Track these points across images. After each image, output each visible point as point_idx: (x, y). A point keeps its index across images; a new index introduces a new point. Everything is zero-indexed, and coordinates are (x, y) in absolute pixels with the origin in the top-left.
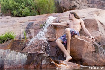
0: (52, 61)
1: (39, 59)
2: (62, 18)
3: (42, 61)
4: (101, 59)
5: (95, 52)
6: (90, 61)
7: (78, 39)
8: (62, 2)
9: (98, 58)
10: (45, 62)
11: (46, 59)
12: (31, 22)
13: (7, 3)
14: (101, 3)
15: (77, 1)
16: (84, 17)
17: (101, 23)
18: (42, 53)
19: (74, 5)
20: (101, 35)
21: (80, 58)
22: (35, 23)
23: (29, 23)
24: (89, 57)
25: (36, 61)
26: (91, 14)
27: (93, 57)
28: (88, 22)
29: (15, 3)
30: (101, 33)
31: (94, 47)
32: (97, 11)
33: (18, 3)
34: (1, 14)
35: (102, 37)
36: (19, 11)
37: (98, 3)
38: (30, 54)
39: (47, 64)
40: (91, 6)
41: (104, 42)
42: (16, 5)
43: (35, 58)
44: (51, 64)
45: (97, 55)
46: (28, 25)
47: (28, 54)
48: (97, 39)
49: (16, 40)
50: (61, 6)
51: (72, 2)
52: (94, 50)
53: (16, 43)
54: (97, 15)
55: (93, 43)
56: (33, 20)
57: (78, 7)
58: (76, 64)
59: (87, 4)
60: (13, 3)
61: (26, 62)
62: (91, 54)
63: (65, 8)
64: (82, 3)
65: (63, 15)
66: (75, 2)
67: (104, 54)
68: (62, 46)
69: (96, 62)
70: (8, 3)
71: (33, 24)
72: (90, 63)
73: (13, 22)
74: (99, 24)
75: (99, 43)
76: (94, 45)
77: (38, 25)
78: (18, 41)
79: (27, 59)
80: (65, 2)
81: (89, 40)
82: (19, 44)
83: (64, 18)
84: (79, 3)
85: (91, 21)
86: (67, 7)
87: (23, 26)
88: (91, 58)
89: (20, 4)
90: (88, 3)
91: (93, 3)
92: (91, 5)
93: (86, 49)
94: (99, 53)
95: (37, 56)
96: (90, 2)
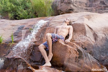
0: (29, 67)
1: (15, 64)
2: (53, 22)
3: (18, 66)
4: (86, 65)
5: (79, 58)
6: (73, 67)
7: (62, 44)
8: (59, 6)
9: (82, 64)
10: (21, 67)
11: (22, 64)
12: (22, 25)
13: (5, 5)
14: (99, 6)
15: (75, 4)
16: (74, 22)
17: (90, 28)
18: (18, 58)
19: (71, 8)
20: (87, 40)
21: (61, 64)
22: (26, 26)
23: (19, 26)
24: (72, 63)
25: (12, 66)
26: (82, 19)
27: (76, 63)
28: (76, 26)
29: (13, 5)
30: (88, 38)
31: (78, 52)
32: (88, 15)
33: (16, 6)
34: (1, 16)
35: (88, 42)
36: (17, 14)
37: (97, 6)
38: (8, 58)
39: (24, 69)
40: (89, 10)
41: (91, 48)
42: (14, 7)
43: (11, 63)
44: (27, 69)
45: (81, 61)
46: (19, 28)
47: (5, 59)
48: (83, 44)
49: (3, 44)
50: (58, 9)
51: (69, 5)
52: (78, 56)
53: (3, 47)
54: (88, 19)
55: (77, 49)
56: (25, 24)
57: (75, 10)
58: (57, 70)
59: (85, 7)
60: (11, 6)
61: (3, 66)
62: (74, 60)
63: (62, 11)
64: (80, 6)
65: (55, 19)
66: (72, 6)
67: (89, 59)
68: (43, 52)
69: (80, 68)
70: (7, 5)
71: (23, 27)
72: (72, 69)
73: (6, 25)
74: (87, 28)
75: (86, 49)
76: (79, 50)
77: (28, 29)
78: (5, 44)
79: (3, 63)
80: (62, 5)
81: (74, 45)
82: (5, 48)
83: (55, 22)
84: (77, 6)
85: (79, 25)
86: (64, 10)
87: (14, 29)
88: (74, 64)
89: (18, 7)
90: (87, 7)
91: (92, 6)
92: (89, 8)
93: (68, 55)
94: (83, 59)
95: (14, 61)
96: (88, 6)
